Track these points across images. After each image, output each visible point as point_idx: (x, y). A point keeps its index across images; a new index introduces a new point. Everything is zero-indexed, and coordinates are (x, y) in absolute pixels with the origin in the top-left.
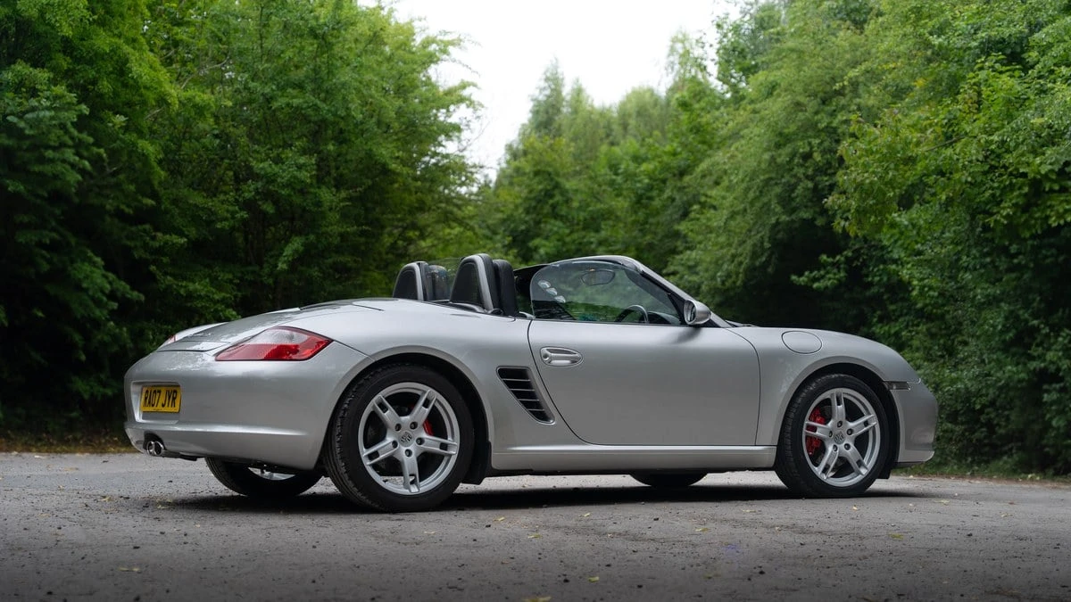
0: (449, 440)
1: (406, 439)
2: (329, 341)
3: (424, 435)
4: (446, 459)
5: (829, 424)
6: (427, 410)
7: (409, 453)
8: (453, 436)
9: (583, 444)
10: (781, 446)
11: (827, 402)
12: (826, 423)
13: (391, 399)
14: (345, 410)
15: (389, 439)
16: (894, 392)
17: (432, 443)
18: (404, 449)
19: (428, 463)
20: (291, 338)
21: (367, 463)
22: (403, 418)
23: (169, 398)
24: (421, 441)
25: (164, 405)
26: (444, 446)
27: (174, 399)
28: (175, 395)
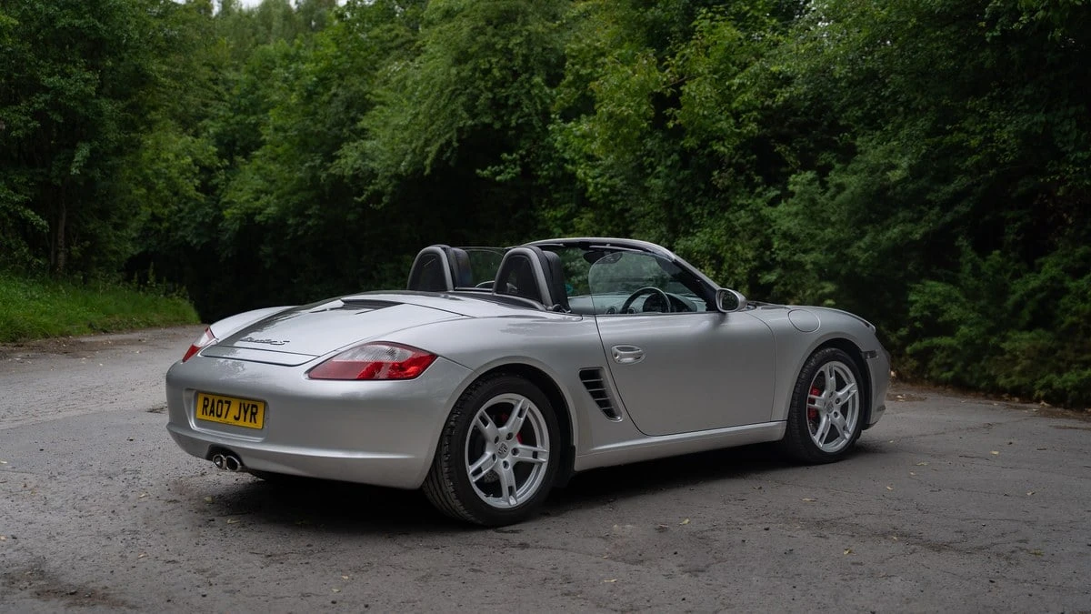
0: (539, 448)
1: (502, 452)
2: (433, 356)
3: (519, 446)
4: (536, 467)
5: (823, 395)
6: (522, 419)
7: (506, 464)
8: (542, 443)
9: (645, 438)
10: (789, 420)
11: (822, 374)
12: (820, 395)
13: (489, 411)
14: (452, 428)
15: (489, 454)
16: (869, 361)
17: (525, 453)
18: (502, 460)
19: (522, 471)
20: (392, 353)
21: (473, 480)
22: (500, 429)
23: (246, 412)
24: (515, 451)
25: (237, 419)
26: (535, 455)
27: (254, 414)
28: (254, 410)
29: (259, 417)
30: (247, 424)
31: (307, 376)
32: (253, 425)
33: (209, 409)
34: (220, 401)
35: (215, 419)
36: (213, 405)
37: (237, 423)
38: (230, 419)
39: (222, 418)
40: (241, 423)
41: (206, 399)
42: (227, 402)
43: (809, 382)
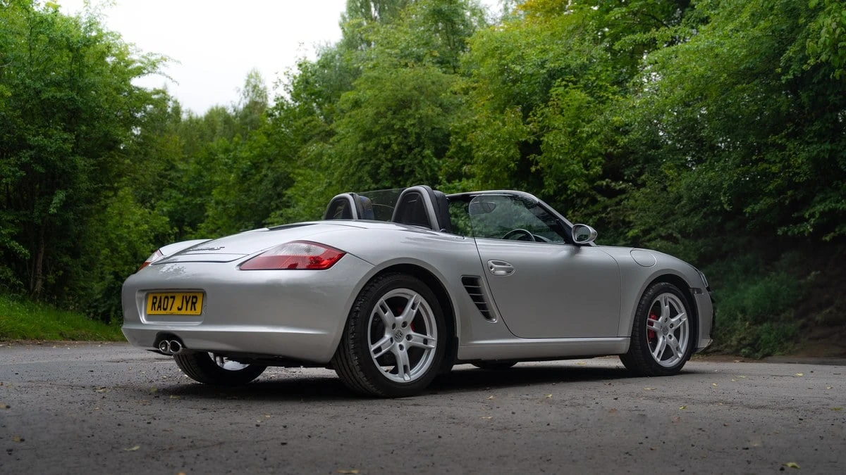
0: (428, 336)
1: (397, 336)
2: (343, 254)
3: (412, 333)
4: (426, 352)
5: (660, 320)
6: (415, 311)
7: (401, 347)
8: (431, 333)
9: (513, 338)
10: (633, 337)
11: (658, 303)
12: (657, 320)
13: (388, 301)
14: (358, 311)
15: (387, 336)
16: (696, 295)
17: (417, 339)
18: (398, 344)
19: (415, 354)
20: (308, 250)
21: (375, 357)
22: (397, 318)
23: (187, 303)
24: (409, 337)
25: (179, 309)
26: (426, 341)
27: (194, 304)
28: (194, 300)
29: (198, 306)
30: (189, 312)
31: (238, 268)
32: (193, 312)
33: (157, 305)
34: (167, 297)
35: (162, 312)
36: (160, 301)
37: (180, 312)
38: (175, 310)
39: (168, 311)
40: (183, 312)
41: (155, 297)
42: (172, 297)
43: (648, 309)
